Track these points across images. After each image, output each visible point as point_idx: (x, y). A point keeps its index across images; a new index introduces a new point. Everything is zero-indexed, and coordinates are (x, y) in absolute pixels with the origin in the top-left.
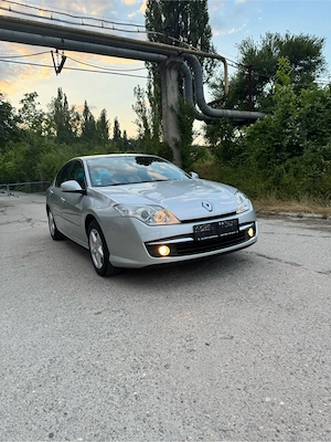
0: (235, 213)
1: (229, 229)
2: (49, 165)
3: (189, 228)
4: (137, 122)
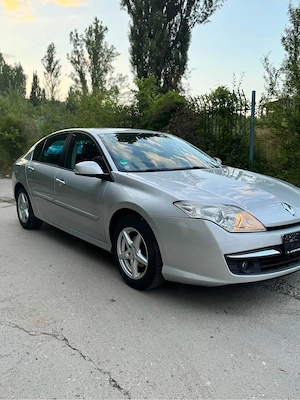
4: (72, 76)
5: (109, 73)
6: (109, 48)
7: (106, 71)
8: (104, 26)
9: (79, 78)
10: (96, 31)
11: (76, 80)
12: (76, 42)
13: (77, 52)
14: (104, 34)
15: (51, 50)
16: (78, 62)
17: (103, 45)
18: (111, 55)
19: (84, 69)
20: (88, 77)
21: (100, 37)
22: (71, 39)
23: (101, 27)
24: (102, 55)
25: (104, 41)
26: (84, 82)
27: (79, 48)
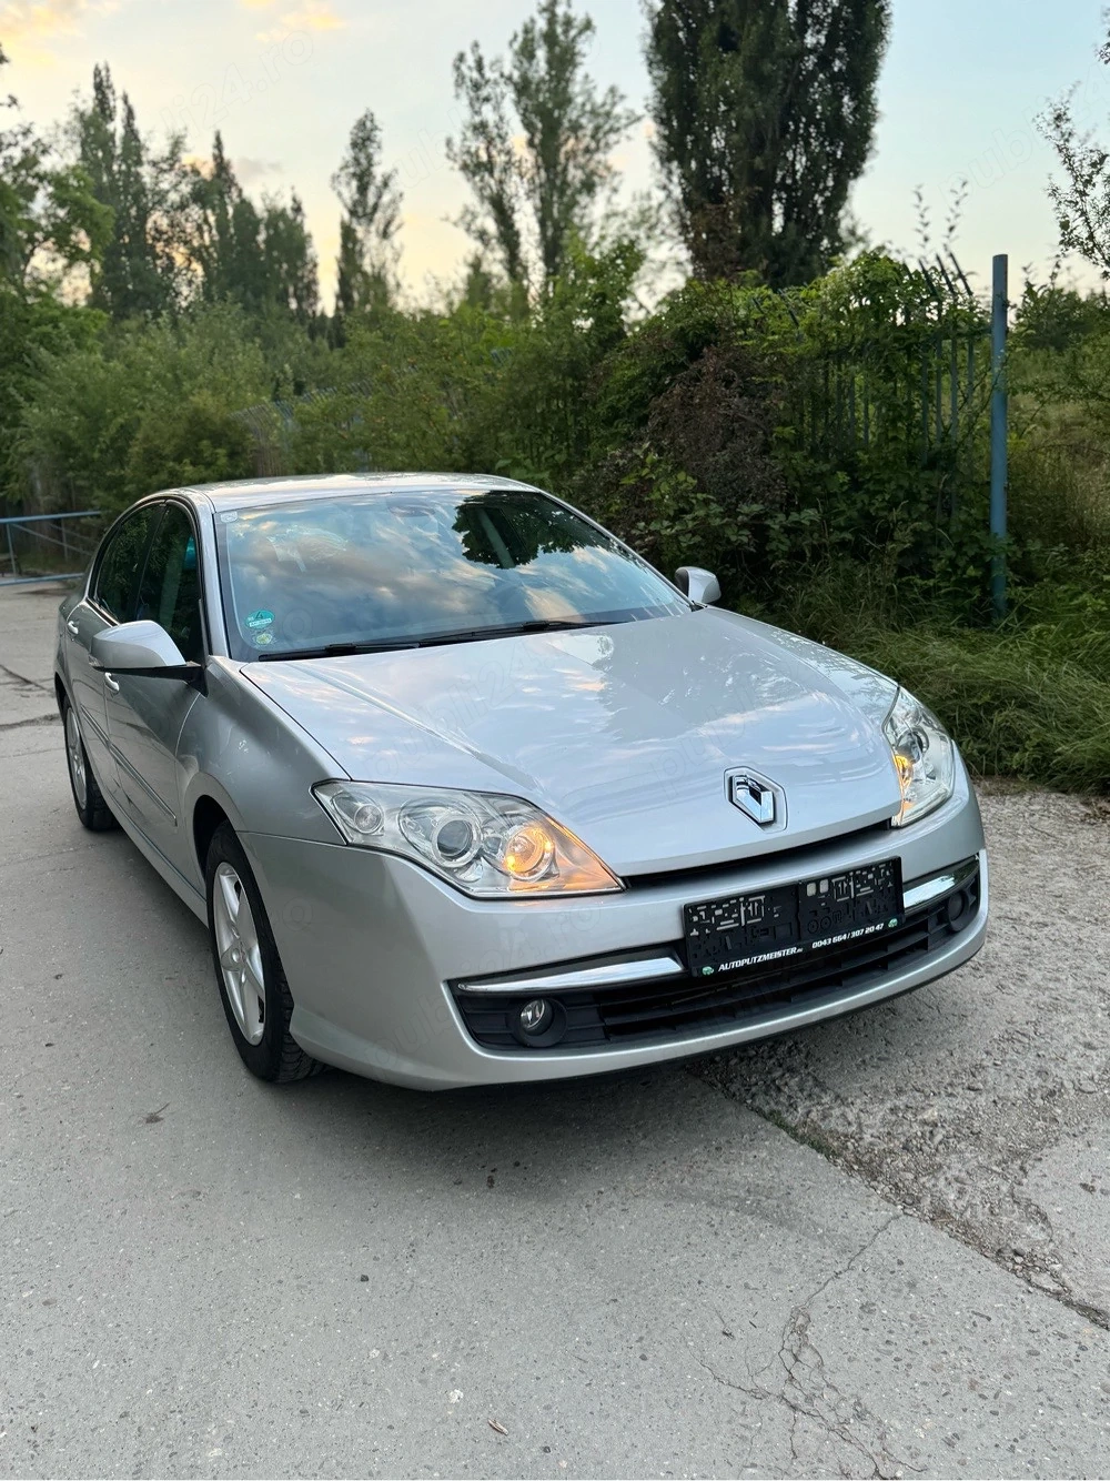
0: (882, 828)
1: (855, 912)
2: (95, 419)
3: (660, 914)
4: (467, 220)
5: (602, 194)
6: (599, 98)
7: (589, 187)
8: (578, 14)
9: (491, 226)
10: (550, 38)
11: (482, 236)
12: (477, 90)
13: (480, 128)
14: (582, 46)
15: (364, 139)
16: (489, 167)
17: (575, 88)
18: (605, 125)
19: (510, 189)
20: (526, 220)
21: (563, 60)
22: (460, 80)
23: (568, 23)
24: (576, 128)
25: (579, 74)
26: (509, 238)
27: (488, 113)
